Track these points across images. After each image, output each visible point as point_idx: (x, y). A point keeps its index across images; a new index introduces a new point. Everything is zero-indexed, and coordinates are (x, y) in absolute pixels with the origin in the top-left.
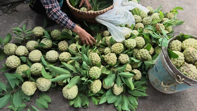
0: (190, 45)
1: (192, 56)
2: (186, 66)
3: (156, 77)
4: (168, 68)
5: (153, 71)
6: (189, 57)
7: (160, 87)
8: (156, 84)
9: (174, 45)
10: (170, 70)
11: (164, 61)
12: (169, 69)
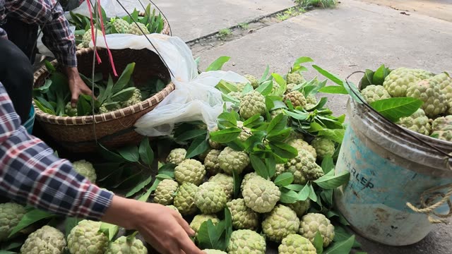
0: (408, 80)
1: (437, 97)
2: (445, 123)
3: (375, 206)
4: (406, 151)
5: (355, 193)
6: (432, 103)
7: (397, 231)
8: (382, 228)
9: (372, 97)
10: (418, 154)
11: (385, 139)
12: (413, 152)
